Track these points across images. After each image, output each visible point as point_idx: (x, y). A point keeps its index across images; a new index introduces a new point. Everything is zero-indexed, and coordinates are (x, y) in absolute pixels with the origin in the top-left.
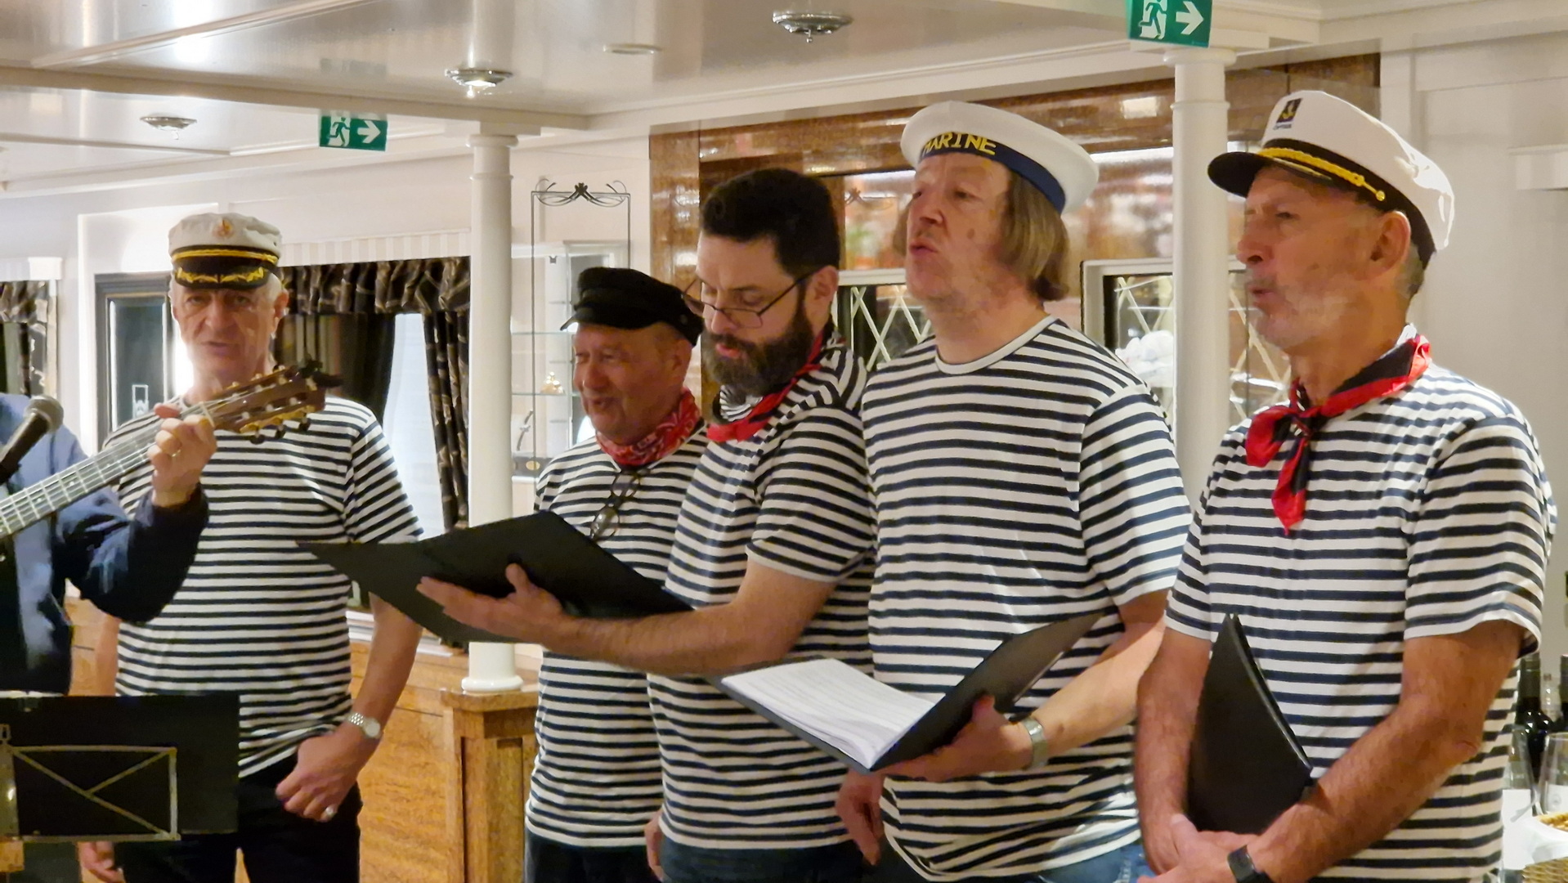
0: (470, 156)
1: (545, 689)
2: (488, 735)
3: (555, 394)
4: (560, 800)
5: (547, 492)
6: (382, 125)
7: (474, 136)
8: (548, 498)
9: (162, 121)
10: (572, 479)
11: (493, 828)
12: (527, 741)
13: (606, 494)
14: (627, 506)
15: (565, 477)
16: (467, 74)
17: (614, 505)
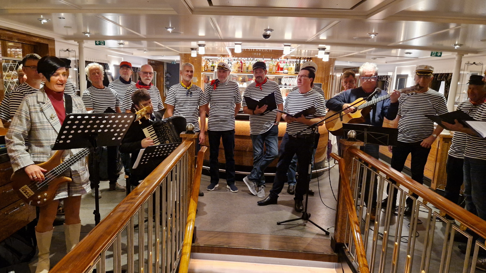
0: (455, 58)
1: (454, 135)
2: (443, 141)
3: (465, 93)
4: (455, 151)
5: (459, 107)
6: (441, 53)
7: (456, 55)
8: (459, 108)
9: (407, 53)
10: (464, 106)
11: (442, 154)
12: (450, 142)
13: (470, 108)
14: (473, 110)
15: (463, 105)
16: (455, 45)
17: (471, 110)
